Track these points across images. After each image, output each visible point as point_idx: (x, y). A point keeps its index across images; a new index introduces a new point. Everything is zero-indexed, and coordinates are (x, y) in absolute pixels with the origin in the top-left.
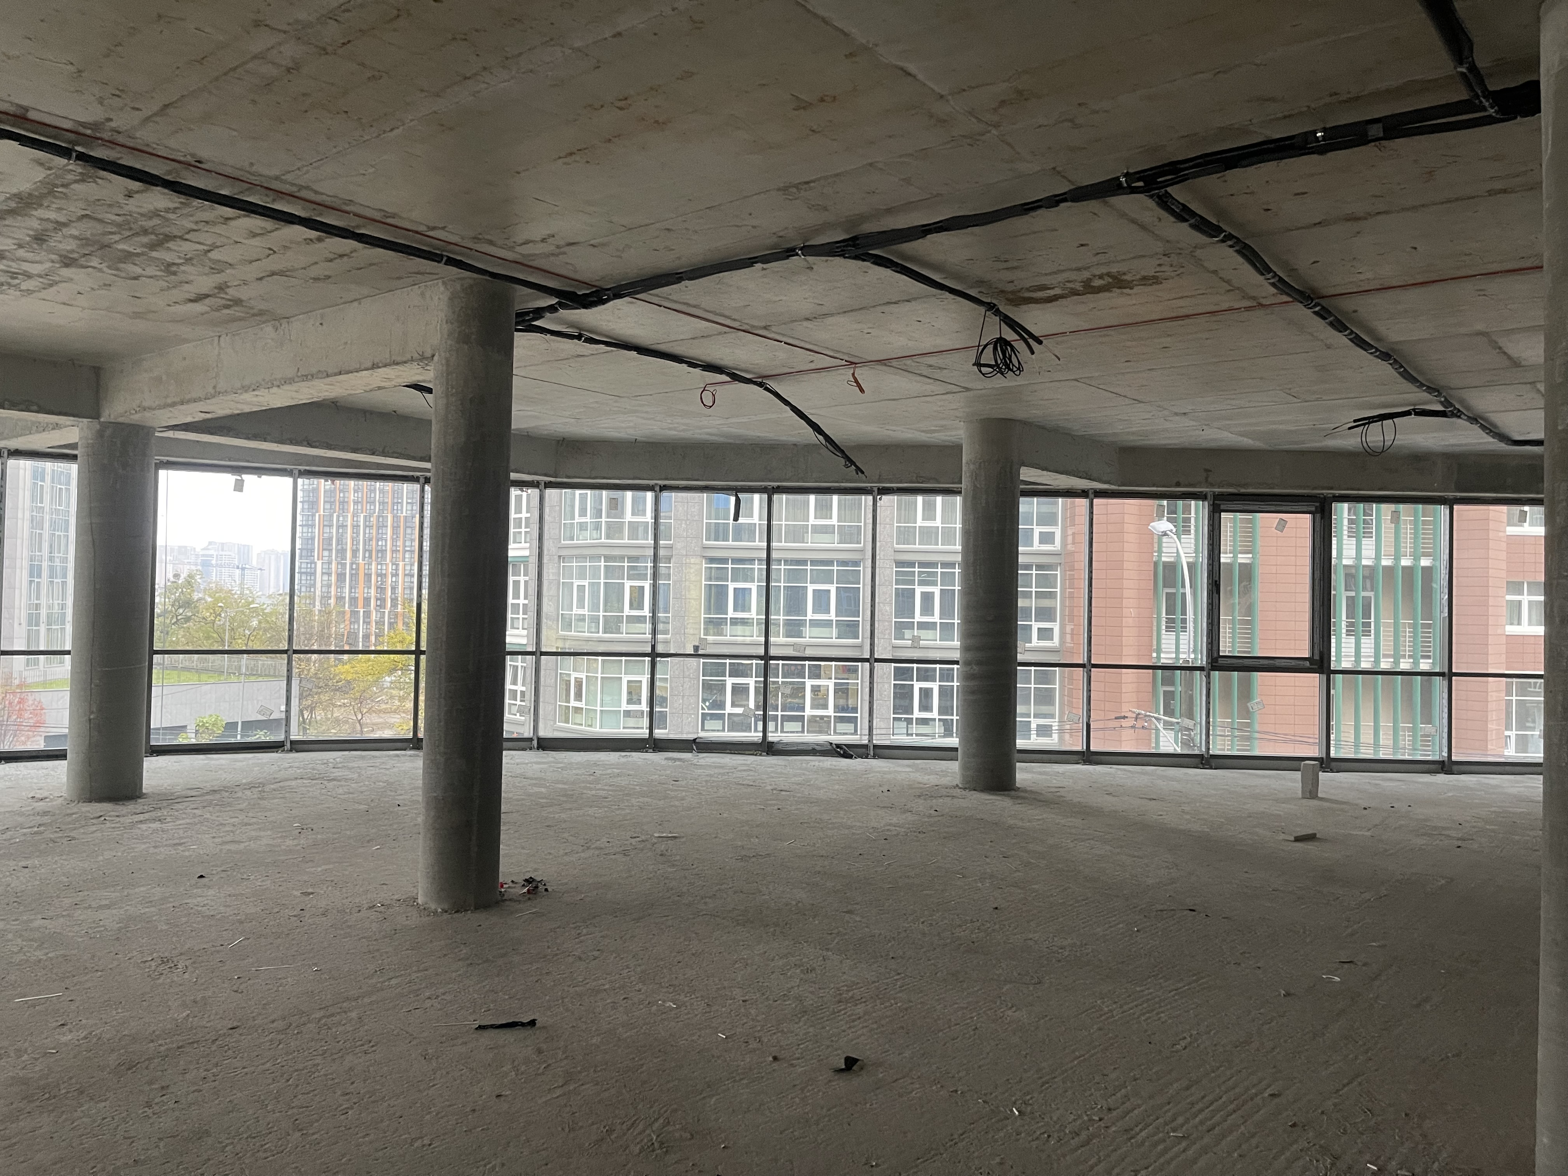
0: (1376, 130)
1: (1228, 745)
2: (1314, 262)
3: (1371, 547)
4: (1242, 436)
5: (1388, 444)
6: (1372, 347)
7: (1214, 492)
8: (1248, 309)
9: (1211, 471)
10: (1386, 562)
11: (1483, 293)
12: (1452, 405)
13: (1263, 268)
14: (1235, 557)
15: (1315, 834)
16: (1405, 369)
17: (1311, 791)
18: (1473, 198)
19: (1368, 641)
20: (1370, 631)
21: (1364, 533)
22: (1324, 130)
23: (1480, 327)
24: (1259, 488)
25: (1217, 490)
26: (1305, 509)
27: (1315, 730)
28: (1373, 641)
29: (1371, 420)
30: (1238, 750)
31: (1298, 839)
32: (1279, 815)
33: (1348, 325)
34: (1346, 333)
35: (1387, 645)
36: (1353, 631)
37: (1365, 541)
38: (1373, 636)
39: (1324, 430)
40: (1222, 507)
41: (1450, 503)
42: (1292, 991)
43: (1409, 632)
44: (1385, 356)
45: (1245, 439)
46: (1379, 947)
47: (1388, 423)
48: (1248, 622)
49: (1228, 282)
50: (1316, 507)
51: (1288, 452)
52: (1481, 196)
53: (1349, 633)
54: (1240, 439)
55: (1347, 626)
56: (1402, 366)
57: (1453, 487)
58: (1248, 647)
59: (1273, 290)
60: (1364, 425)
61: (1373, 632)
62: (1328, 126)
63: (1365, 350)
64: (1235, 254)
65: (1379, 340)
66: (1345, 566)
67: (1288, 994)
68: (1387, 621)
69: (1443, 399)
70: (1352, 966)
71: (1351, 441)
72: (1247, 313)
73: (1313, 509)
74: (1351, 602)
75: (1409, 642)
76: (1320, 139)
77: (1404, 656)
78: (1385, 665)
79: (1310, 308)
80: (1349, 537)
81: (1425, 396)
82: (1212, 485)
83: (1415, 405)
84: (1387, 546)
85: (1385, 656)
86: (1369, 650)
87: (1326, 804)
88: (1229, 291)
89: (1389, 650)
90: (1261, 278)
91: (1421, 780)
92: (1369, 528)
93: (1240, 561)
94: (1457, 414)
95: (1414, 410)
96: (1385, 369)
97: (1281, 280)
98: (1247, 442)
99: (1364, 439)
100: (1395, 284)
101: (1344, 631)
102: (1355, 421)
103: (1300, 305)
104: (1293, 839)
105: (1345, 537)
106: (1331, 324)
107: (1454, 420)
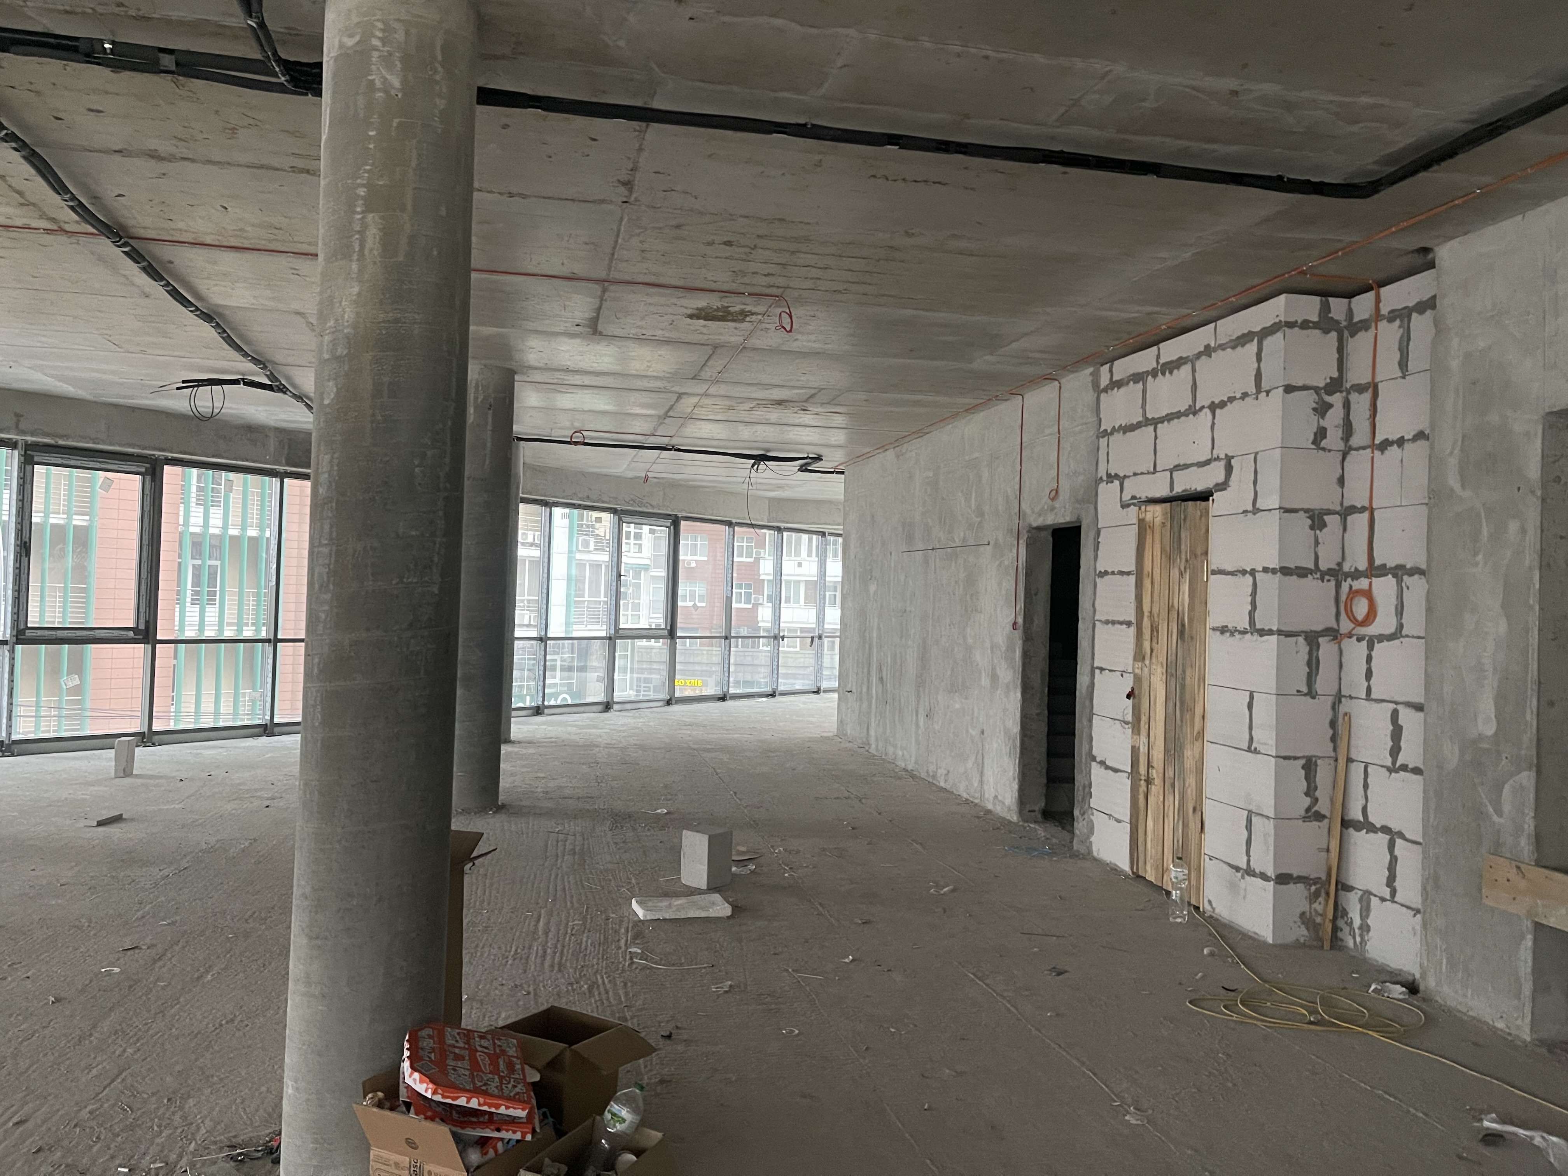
0: (167, 61)
1: (54, 726)
2: (120, 195)
3: (218, 516)
4: (60, 381)
5: (216, 411)
6: (192, 304)
7: (26, 442)
8: (47, 231)
9: (22, 416)
10: (233, 532)
11: (296, 272)
12: (277, 380)
13: (59, 187)
14: (69, 518)
15: (121, 815)
16: (229, 335)
17: (126, 770)
18: (277, 169)
19: (213, 610)
20: (215, 600)
21: (212, 501)
22: (113, 43)
23: (295, 306)
24: (81, 441)
25: (30, 439)
26: (134, 469)
27: (139, 703)
28: (217, 610)
29: (201, 383)
30: (66, 730)
31: (100, 824)
32: (85, 800)
33: (165, 276)
34: (162, 283)
35: (231, 614)
36: (198, 600)
37: (212, 510)
38: (217, 605)
39: (150, 386)
40: (36, 459)
41: (282, 476)
42: (62, 995)
43: (253, 601)
44: (207, 317)
45: (65, 386)
46: (169, 924)
47: (217, 388)
48: (83, 590)
49: (20, 193)
50: (146, 469)
51: (116, 406)
52: (285, 170)
53: (194, 602)
54: (59, 384)
55: (192, 595)
56: (225, 331)
57: (284, 461)
58: (81, 618)
59: (75, 217)
60: (193, 387)
61: (218, 600)
62: (116, 40)
63: (185, 307)
64: (23, 161)
65: (200, 298)
66: (191, 534)
67: (57, 1000)
68: (231, 589)
69: (268, 373)
70: (137, 951)
71: (179, 403)
72: (46, 236)
73: (143, 470)
74: (197, 569)
75: (253, 610)
76: (108, 51)
77: (247, 625)
78: (228, 634)
79: (118, 246)
80: (197, 504)
81: (251, 366)
82: (23, 432)
83: (243, 375)
84: (234, 518)
85: (229, 624)
86: (213, 619)
87: (139, 781)
88: (22, 204)
89: (233, 618)
90: (58, 197)
91: (243, 745)
92: (218, 497)
93: (75, 523)
94: (282, 390)
95: (243, 379)
96: (207, 331)
97: (81, 204)
98: (69, 390)
99: (192, 403)
100: (208, 241)
101: (189, 600)
102: (184, 382)
103: (108, 241)
104: (95, 824)
105: (193, 504)
106: (144, 269)
107: (281, 395)
